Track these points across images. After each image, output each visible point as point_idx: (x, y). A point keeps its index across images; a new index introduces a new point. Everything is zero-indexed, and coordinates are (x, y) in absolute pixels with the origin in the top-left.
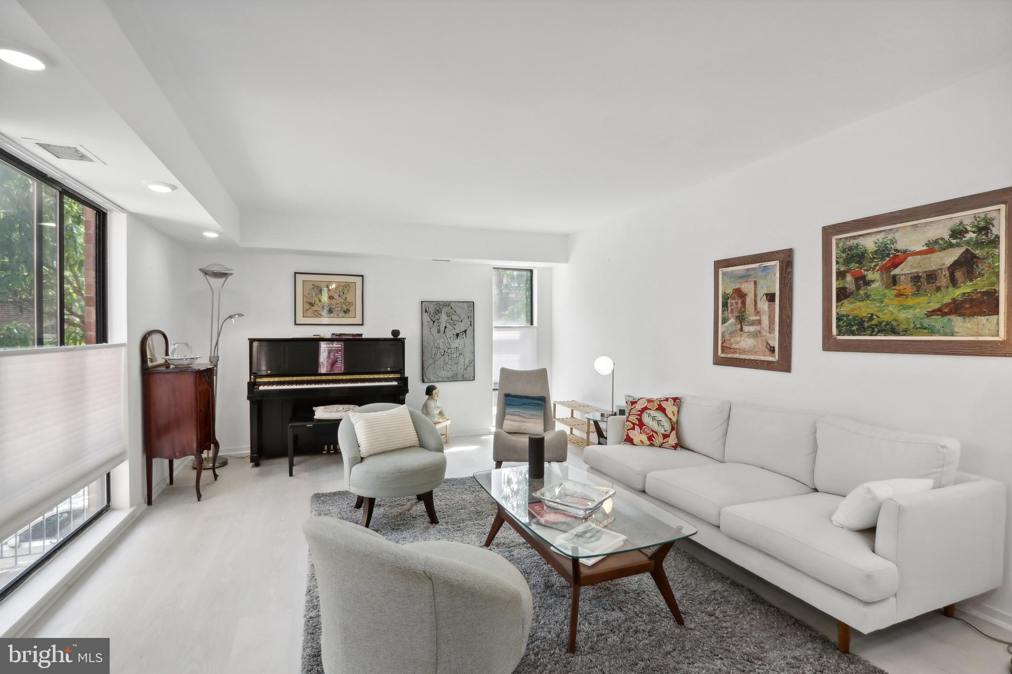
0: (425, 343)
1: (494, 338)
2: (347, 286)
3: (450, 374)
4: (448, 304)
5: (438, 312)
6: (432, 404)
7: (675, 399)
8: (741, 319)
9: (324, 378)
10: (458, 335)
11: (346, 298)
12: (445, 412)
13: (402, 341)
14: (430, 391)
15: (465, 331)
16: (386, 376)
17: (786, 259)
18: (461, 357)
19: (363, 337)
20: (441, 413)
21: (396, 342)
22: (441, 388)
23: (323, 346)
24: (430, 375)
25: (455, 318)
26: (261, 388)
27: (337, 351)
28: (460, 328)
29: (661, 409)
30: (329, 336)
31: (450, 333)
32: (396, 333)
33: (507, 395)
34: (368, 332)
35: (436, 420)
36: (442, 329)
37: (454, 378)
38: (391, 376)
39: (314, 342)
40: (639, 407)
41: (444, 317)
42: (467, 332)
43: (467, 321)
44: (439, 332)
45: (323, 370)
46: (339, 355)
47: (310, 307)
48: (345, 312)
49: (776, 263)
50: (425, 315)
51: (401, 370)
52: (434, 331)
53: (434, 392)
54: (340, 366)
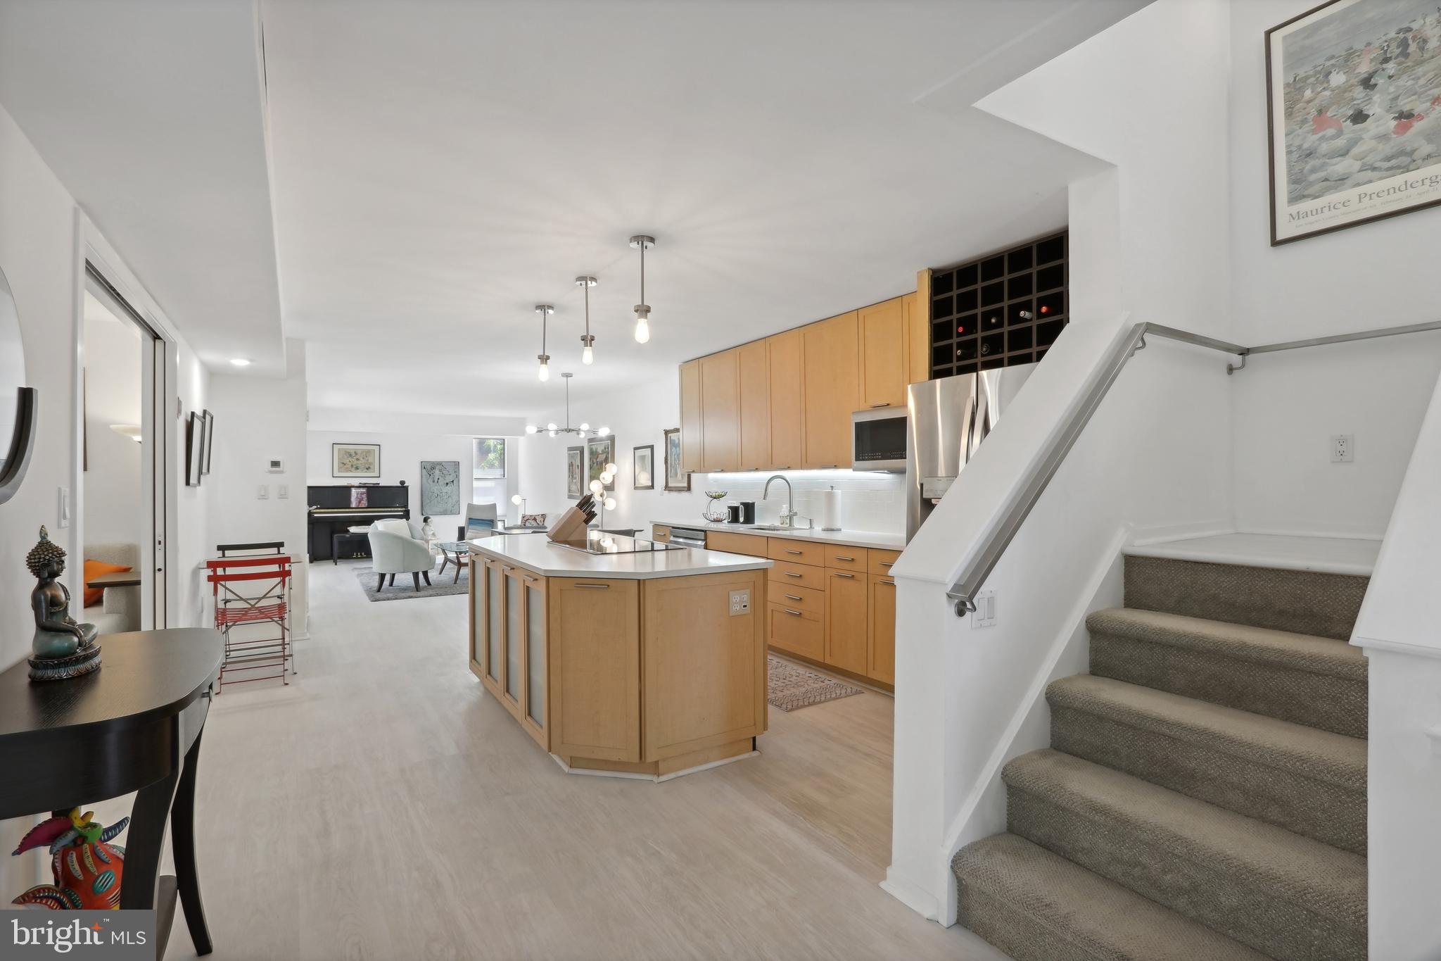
0: (424, 490)
1: (474, 486)
2: (369, 452)
3: (442, 510)
4: (440, 464)
5: (433, 468)
6: (427, 528)
7: (542, 515)
8: (572, 476)
9: (354, 510)
10: (447, 484)
11: (368, 460)
12: (436, 534)
13: (406, 489)
14: (426, 520)
15: (453, 481)
16: (396, 509)
17: (582, 451)
18: (450, 499)
19: (380, 485)
20: (433, 534)
21: (403, 489)
22: (434, 520)
23: (353, 490)
24: (428, 512)
25: (445, 472)
26: (315, 515)
27: (362, 494)
28: (449, 479)
29: (535, 519)
30: (357, 484)
31: (442, 482)
32: (403, 483)
33: (470, 519)
34: (383, 482)
35: (430, 538)
36: (436, 481)
37: (445, 513)
38: (399, 509)
39: (347, 489)
40: (525, 519)
41: (437, 472)
42: (454, 482)
43: (454, 474)
44: (434, 481)
45: (353, 505)
46: (364, 496)
47: (342, 465)
48: (367, 469)
49: (578, 452)
50: (424, 470)
51: (406, 506)
52: (430, 481)
53: (429, 520)
54: (364, 503)
